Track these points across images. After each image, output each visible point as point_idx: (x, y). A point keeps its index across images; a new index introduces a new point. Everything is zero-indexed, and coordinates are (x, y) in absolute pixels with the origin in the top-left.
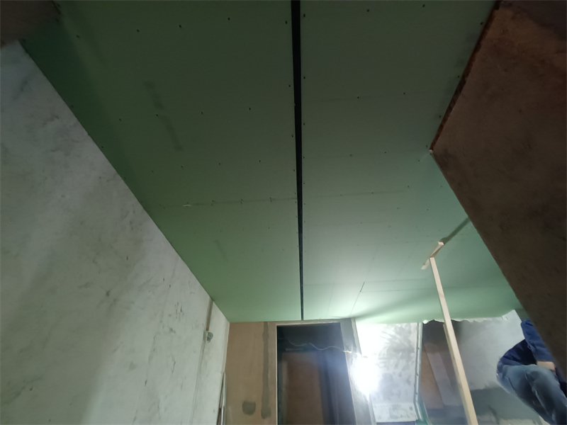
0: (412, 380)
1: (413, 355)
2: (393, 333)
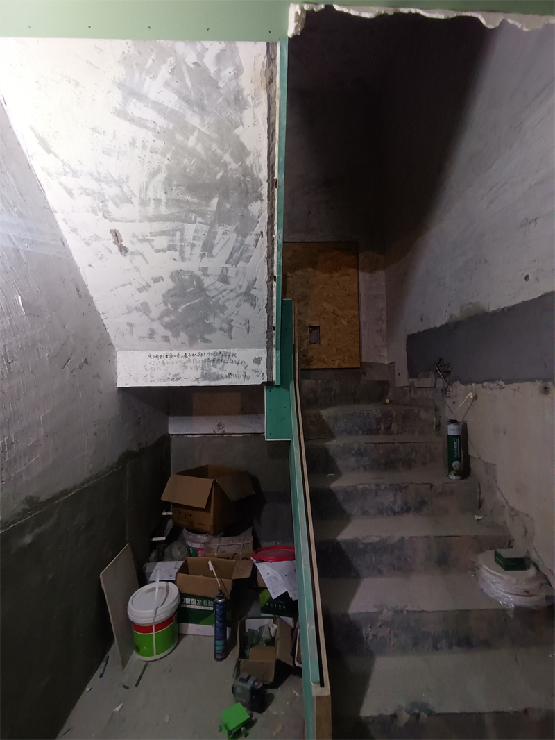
0: (261, 293)
1: (259, 208)
2: (171, 100)
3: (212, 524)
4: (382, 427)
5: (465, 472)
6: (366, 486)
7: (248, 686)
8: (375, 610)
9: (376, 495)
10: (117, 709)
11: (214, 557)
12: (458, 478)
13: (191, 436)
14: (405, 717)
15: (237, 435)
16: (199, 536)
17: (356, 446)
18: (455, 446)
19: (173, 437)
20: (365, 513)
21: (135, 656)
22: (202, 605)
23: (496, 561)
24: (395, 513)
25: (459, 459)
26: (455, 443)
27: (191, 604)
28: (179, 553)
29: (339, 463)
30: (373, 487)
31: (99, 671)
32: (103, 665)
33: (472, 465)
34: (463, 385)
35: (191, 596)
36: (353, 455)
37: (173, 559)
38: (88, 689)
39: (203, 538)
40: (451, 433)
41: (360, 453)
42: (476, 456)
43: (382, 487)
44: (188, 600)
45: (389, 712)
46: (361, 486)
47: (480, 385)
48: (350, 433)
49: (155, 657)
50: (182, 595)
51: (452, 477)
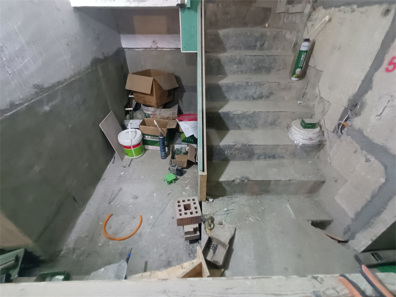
3: (155, 102)
4: (258, 44)
5: (302, 76)
6: (240, 83)
7: (175, 168)
8: (233, 144)
9: (245, 89)
10: (122, 174)
11: (157, 118)
12: (296, 79)
13: (137, 49)
14: (238, 181)
15: (166, 49)
16: (150, 108)
17: (238, 57)
18: (302, 59)
19: (126, 49)
20: (237, 98)
21: (126, 157)
22: (154, 138)
23: (301, 124)
24: (254, 99)
25: (301, 68)
26: (303, 56)
27: (148, 138)
28: (140, 116)
29: (227, 68)
30: (244, 84)
31: (112, 161)
32: (113, 159)
33: (308, 71)
34: (324, 10)
35: (148, 135)
36: (236, 63)
37: (138, 119)
38: (108, 167)
39: (152, 109)
40: (303, 49)
41: (240, 62)
42: (313, 66)
43: (250, 84)
44: (147, 137)
45: (232, 179)
46: (237, 83)
47: (337, 9)
48: (236, 48)
49: (135, 157)
50: (143, 135)
51: (294, 79)
